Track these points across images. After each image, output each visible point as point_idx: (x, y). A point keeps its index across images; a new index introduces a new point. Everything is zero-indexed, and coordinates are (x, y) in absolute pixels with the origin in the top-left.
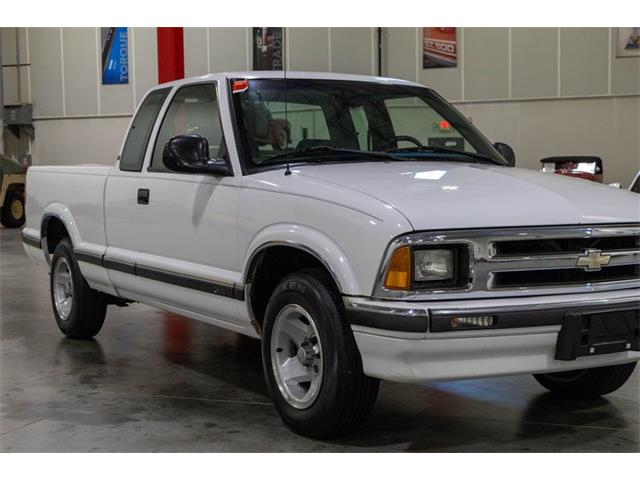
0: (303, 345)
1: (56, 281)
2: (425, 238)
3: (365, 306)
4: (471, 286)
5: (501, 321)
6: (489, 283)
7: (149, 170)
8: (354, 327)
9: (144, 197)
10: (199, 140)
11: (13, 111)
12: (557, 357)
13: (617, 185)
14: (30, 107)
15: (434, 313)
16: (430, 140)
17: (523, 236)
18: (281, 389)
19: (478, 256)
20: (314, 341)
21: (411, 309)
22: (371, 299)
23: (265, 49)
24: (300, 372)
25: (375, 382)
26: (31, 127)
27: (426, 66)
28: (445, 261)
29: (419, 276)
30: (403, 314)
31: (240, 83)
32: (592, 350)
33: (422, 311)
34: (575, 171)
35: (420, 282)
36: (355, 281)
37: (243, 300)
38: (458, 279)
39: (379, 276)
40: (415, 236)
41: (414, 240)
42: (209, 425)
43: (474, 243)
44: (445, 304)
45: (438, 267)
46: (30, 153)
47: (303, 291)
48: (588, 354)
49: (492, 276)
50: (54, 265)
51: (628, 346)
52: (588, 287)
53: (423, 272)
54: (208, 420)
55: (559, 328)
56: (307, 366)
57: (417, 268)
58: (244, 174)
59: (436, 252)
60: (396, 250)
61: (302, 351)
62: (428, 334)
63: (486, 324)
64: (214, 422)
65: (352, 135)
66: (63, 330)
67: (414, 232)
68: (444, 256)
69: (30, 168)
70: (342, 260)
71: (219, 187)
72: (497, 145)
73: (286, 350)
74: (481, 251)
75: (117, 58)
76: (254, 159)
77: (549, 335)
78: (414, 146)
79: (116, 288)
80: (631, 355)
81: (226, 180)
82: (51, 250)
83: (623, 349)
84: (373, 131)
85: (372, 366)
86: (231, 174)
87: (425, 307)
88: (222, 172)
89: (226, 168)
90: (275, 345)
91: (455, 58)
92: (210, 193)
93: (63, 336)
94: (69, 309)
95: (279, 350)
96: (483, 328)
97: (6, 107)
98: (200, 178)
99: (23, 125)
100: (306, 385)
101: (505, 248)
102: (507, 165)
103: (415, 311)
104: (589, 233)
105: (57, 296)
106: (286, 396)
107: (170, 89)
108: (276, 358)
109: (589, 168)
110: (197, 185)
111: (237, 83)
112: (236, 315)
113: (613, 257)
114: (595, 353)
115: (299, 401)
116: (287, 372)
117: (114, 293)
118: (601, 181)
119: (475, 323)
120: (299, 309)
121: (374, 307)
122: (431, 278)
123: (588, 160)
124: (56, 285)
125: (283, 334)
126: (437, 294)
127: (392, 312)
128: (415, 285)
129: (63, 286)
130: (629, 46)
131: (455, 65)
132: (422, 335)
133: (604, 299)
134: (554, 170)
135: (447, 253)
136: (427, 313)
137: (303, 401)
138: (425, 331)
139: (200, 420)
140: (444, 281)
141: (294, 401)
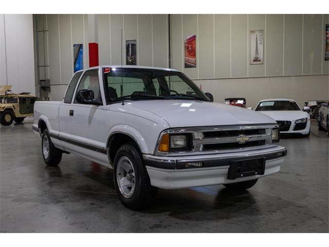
0: (129, 172)
1: (44, 144)
2: (175, 131)
3: (152, 158)
4: (194, 150)
5: (206, 164)
6: (201, 149)
7: (74, 103)
8: (147, 167)
9: (72, 113)
10: (90, 91)
11: (43, 82)
12: (228, 178)
13: (250, 108)
14: (49, 81)
15: (178, 161)
16: (187, 92)
17: (216, 129)
18: (120, 190)
19: (196, 138)
20: (132, 171)
21: (170, 159)
22: (154, 155)
23: (130, 61)
24: (128, 183)
25: (156, 189)
26: (49, 88)
27: (186, 67)
28: (183, 140)
29: (173, 146)
30: (166, 162)
31: (108, 69)
32: (242, 175)
33: (174, 161)
34: (236, 103)
35: (173, 149)
36: (147, 148)
37: (106, 154)
38: (189, 147)
39: (157, 145)
40: (171, 130)
41: (170, 132)
42: (92, 204)
43: (195, 133)
44: (184, 157)
45: (180, 142)
46: (49, 96)
47: (128, 151)
48: (240, 177)
49: (202, 146)
50: (43, 138)
51: (256, 173)
52: (241, 149)
53: (174, 144)
54: (92, 202)
55: (229, 166)
56: (131, 180)
57: (172, 143)
58: (107, 105)
59: (179, 136)
60: (164, 135)
61: (128, 175)
62: (176, 170)
63: (200, 165)
64: (94, 202)
65: (154, 90)
66: (46, 163)
67: (170, 128)
68: (183, 138)
69: (36, 102)
70: (142, 139)
71: (97, 110)
72: (206, 94)
73: (122, 174)
74: (198, 136)
75: (79, 64)
76: (111, 99)
77: (225, 169)
78: (175, 93)
79: (63, 147)
80: (257, 176)
81: (100, 107)
82: (42, 132)
83: (254, 174)
84: (161, 88)
85: (155, 182)
86: (102, 105)
87: (175, 159)
88: (99, 103)
89: (100, 102)
90: (118, 172)
91: (195, 64)
92: (95, 111)
93: (46, 165)
94: (48, 155)
95: (120, 174)
96: (198, 167)
97: (41, 81)
98: (91, 106)
99: (46, 87)
100: (130, 188)
101: (207, 135)
102: (210, 101)
103: (171, 160)
104: (241, 128)
105: (44, 150)
106: (122, 193)
107: (82, 72)
108: (118, 177)
109: (241, 102)
110: (90, 109)
111: (106, 69)
112: (104, 159)
113: (250, 137)
114: (243, 176)
115: (127, 194)
116: (123, 183)
117: (63, 149)
118: (245, 107)
119: (195, 165)
120: (126, 158)
121: (155, 159)
122: (177, 147)
123: (241, 99)
124: (44, 146)
125: (121, 168)
126: (181, 153)
127: (162, 161)
128: (171, 150)
129: (46, 146)
130: (254, 61)
131: (195, 67)
132: (174, 170)
133: (247, 154)
134: (229, 103)
135: (184, 137)
136: (175, 162)
137: (128, 195)
138: (174, 169)
139: (89, 201)
140: (183, 148)
141: (125, 195)
